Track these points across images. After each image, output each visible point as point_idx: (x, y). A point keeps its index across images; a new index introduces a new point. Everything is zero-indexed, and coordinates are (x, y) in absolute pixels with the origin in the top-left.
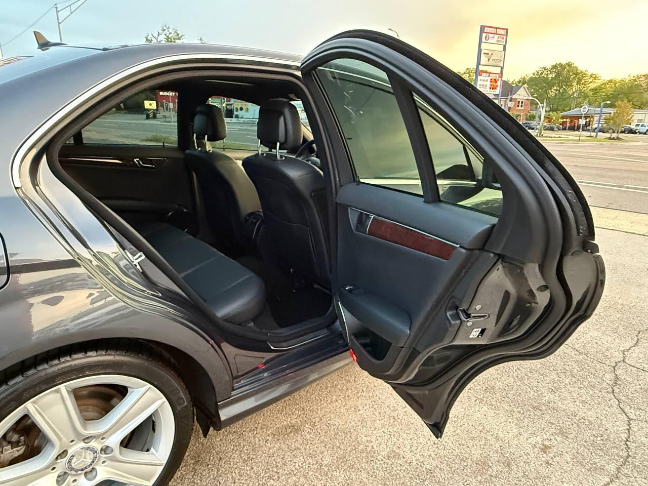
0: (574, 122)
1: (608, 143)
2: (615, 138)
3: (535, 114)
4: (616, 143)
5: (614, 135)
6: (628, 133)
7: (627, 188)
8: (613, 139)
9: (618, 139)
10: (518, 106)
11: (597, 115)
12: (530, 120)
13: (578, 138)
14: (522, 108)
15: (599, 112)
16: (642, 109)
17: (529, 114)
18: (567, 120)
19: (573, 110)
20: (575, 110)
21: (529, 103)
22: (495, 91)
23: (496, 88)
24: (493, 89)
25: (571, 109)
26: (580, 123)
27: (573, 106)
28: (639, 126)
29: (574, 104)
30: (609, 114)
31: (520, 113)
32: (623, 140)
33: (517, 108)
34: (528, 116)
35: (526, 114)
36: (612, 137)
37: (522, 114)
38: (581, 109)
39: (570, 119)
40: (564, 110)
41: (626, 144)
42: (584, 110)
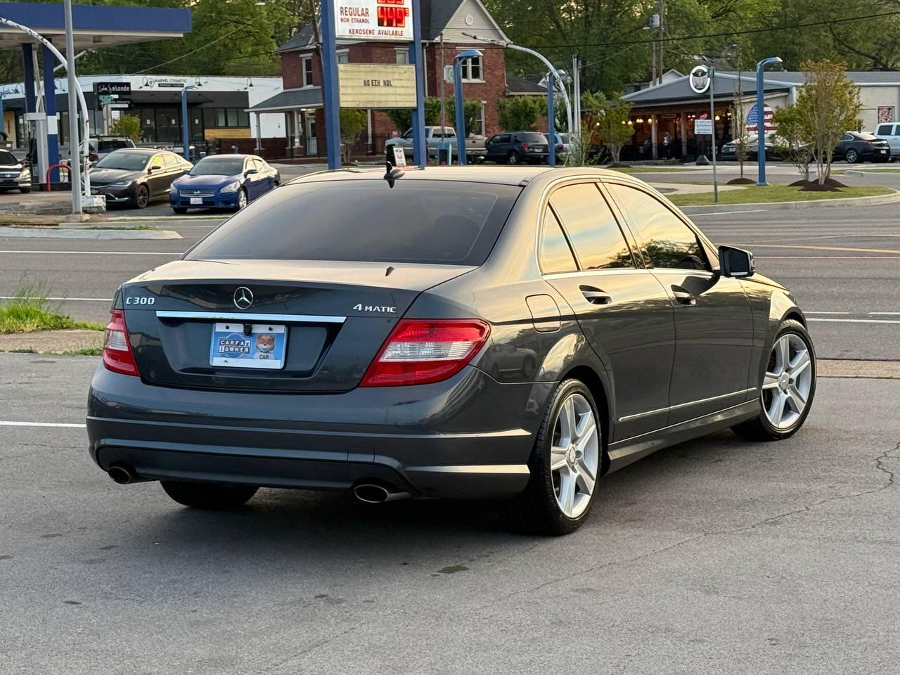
0: (671, 125)
1: (804, 202)
2: (822, 182)
3: (531, 104)
4: (826, 200)
5: (816, 171)
6: (856, 162)
7: (875, 317)
9: (830, 185)
10: (465, 76)
11: (747, 99)
12: (517, 129)
13: (711, 188)
14: (476, 81)
15: (754, 89)
16: (885, 69)
17: (509, 104)
18: (650, 121)
19: (660, 82)
20: (668, 79)
21: (502, 59)
22: (399, 29)
23: (400, 21)
24: (390, 24)
25: (651, 79)
26: (696, 132)
27: (654, 64)
28: (889, 134)
29: (658, 56)
30: (783, 94)
31: (474, 102)
32: (844, 186)
33: (464, 81)
34: (507, 112)
35: (498, 102)
36: (811, 179)
37: (485, 102)
38: (688, 76)
39: (658, 117)
40: (628, 81)
41: (857, 200)
42: (700, 80)
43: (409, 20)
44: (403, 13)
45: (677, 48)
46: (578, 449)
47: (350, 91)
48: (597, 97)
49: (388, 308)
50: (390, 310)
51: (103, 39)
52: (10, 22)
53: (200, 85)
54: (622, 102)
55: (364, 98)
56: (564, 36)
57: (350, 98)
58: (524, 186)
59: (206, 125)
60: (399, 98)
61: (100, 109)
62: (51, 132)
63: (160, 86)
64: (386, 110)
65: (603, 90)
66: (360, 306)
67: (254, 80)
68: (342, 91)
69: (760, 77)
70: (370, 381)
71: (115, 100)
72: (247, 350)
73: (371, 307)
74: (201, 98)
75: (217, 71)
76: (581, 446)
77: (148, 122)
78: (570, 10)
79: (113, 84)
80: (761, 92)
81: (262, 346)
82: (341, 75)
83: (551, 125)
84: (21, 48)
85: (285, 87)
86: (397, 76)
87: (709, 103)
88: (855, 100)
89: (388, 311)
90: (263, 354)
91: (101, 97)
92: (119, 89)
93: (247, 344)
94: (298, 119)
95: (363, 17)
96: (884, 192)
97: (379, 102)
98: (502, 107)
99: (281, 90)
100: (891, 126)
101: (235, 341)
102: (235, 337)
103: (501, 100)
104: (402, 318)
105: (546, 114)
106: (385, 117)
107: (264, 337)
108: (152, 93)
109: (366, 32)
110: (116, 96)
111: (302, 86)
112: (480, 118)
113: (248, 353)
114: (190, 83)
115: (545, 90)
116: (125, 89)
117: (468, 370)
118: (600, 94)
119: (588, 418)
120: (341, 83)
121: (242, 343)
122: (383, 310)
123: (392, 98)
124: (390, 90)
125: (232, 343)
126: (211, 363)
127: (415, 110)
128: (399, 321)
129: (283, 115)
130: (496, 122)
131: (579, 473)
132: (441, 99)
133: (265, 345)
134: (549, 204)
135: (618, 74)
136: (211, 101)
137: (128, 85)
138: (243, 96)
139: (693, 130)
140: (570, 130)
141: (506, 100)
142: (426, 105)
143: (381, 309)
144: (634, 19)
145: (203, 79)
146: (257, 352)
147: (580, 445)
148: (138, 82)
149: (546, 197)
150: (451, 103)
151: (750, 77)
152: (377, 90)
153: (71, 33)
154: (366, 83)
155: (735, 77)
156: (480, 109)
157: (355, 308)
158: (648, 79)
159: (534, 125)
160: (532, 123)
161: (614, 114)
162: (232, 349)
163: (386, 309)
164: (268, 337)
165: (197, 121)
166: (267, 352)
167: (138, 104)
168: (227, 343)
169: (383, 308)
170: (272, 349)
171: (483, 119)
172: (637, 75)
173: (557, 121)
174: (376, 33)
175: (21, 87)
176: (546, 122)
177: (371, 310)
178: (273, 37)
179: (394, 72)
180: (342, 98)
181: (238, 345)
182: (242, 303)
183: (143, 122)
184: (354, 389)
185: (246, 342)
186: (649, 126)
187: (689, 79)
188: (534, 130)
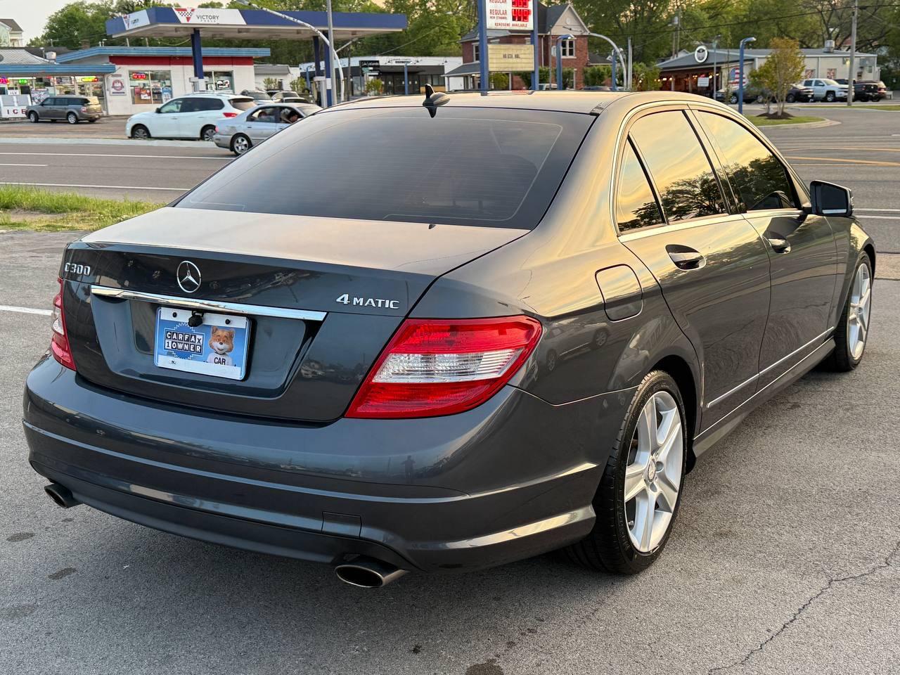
0: (683, 82)
2: (780, 114)
3: (602, 70)
4: (783, 125)
5: (774, 108)
6: (794, 102)
8: (775, 116)
9: (785, 116)
10: (564, 54)
11: (725, 65)
14: (571, 57)
15: (738, 59)
16: (808, 47)
17: (589, 70)
18: (671, 79)
19: (677, 56)
20: (681, 55)
21: (586, 44)
22: (525, 23)
23: (525, 18)
24: (519, 20)
25: (671, 55)
26: (699, 85)
27: (674, 46)
28: (810, 85)
29: (676, 42)
30: (750, 62)
31: (570, 69)
32: (792, 116)
33: (563, 57)
34: (588, 75)
35: (583, 69)
36: (771, 112)
37: (575, 70)
38: (692, 53)
39: (676, 76)
40: (658, 56)
41: (803, 125)
42: (701, 54)
43: (531, 18)
44: (528, 12)
45: (687, 36)
46: (659, 460)
47: (495, 61)
48: (640, 66)
49: (387, 302)
50: (389, 304)
51: (357, 33)
52: (299, 21)
53: (418, 62)
54: (655, 68)
55: (503, 65)
56: (622, 30)
57: (495, 65)
58: (597, 115)
59: (421, 84)
60: (524, 65)
61: (363, 75)
62: (328, 88)
63: (396, 62)
64: (518, 74)
65: (645, 63)
66: (346, 296)
67: (448, 59)
68: (490, 61)
69: (742, 53)
70: (360, 409)
71: (371, 70)
72: (198, 349)
73: (362, 300)
74: (418, 69)
75: (429, 54)
76: (662, 456)
77: (390, 83)
78: (626, 16)
79: (370, 62)
80: (742, 61)
81: (217, 345)
82: (490, 51)
83: (613, 83)
84: (312, 39)
85: (464, 62)
86: (523, 52)
87: (713, 68)
88: (802, 64)
89: (387, 306)
90: (219, 356)
91: (363, 69)
92: (373, 64)
93: (199, 340)
94: (470, 80)
95: (503, 16)
96: (818, 120)
97: (512, 67)
98: (585, 72)
99: (462, 64)
100: (812, 81)
101: (184, 335)
102: (182, 330)
103: (585, 68)
104: (407, 317)
105: (611, 76)
106: (518, 78)
107: (220, 332)
108: (392, 67)
109: (505, 25)
110: (371, 68)
111: (473, 61)
112: (573, 79)
113: (200, 353)
114: (413, 61)
115: (610, 62)
116: (377, 64)
117: (507, 394)
118: (642, 64)
119: (672, 416)
120: (490, 56)
121: (193, 339)
122: (380, 305)
123: (519, 65)
124: (518, 60)
125: (181, 337)
126: (156, 363)
127: (533, 72)
128: (403, 321)
129: (462, 78)
130: (582, 81)
131: (659, 490)
132: (550, 68)
133: (221, 344)
134: (629, 138)
135: (653, 53)
136: (424, 71)
137: (378, 62)
138: (441, 68)
139: (697, 83)
140: (625, 84)
141: (588, 68)
142: (540, 71)
143: (376, 303)
144: (662, 21)
145: (419, 59)
146: (211, 352)
147: (661, 454)
148: (384, 61)
149: (625, 128)
150: (556, 70)
151: (735, 53)
152: (511, 60)
153: (331, 29)
154: (505, 56)
155: (726, 53)
156: (573, 74)
157: (339, 300)
158: (670, 55)
159: (603, 83)
160: (602, 81)
161: (651, 75)
162: (180, 346)
163: (383, 303)
164: (225, 333)
165: (416, 82)
166: (224, 354)
167: (384, 73)
168: (175, 336)
169: (380, 301)
170: (230, 350)
171: (574, 80)
172: (663, 53)
173: (617, 80)
174: (511, 25)
175: (313, 64)
176: (611, 81)
177: (361, 304)
178: (459, 35)
179: (521, 50)
180: (490, 65)
181: (188, 340)
182: (188, 284)
183: (387, 83)
184: (337, 419)
185: (198, 337)
186: (670, 82)
187: (694, 55)
188: (604, 85)
